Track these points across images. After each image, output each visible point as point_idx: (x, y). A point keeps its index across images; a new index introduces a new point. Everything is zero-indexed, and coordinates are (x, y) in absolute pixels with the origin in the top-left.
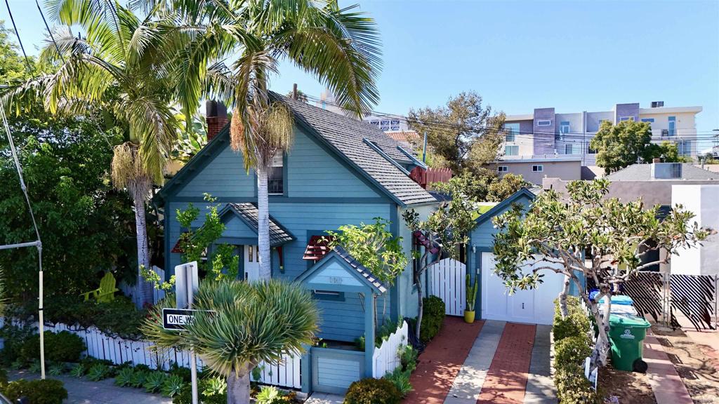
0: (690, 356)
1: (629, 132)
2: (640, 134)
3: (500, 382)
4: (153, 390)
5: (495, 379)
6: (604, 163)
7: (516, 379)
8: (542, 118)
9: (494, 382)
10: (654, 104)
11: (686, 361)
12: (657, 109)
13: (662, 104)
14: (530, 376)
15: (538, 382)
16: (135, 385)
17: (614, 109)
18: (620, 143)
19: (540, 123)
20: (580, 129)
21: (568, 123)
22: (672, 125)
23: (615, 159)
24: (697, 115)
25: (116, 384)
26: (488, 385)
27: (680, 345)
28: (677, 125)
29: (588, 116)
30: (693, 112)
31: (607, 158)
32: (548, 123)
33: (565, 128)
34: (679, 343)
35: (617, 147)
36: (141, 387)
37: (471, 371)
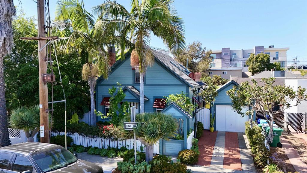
0: (296, 142)
1: (261, 58)
2: (266, 59)
3: (230, 151)
4: (104, 155)
5: (228, 150)
6: (252, 70)
7: (235, 150)
8: (225, 52)
9: (227, 151)
10: (270, 47)
11: (295, 144)
12: (271, 49)
13: (273, 46)
14: (240, 149)
15: (243, 151)
16: (95, 154)
17: (254, 48)
18: (258, 63)
19: (224, 54)
20: (240, 57)
21: (235, 54)
22: (277, 55)
23: (256, 69)
24: (287, 51)
25: (88, 154)
26: (226, 152)
27: (292, 139)
28: (279, 55)
29: (244, 51)
30: (285, 50)
31: (253, 69)
32: (228, 54)
33: (234, 56)
34: (291, 138)
35: (257, 64)
36: (98, 154)
37: (218, 148)
